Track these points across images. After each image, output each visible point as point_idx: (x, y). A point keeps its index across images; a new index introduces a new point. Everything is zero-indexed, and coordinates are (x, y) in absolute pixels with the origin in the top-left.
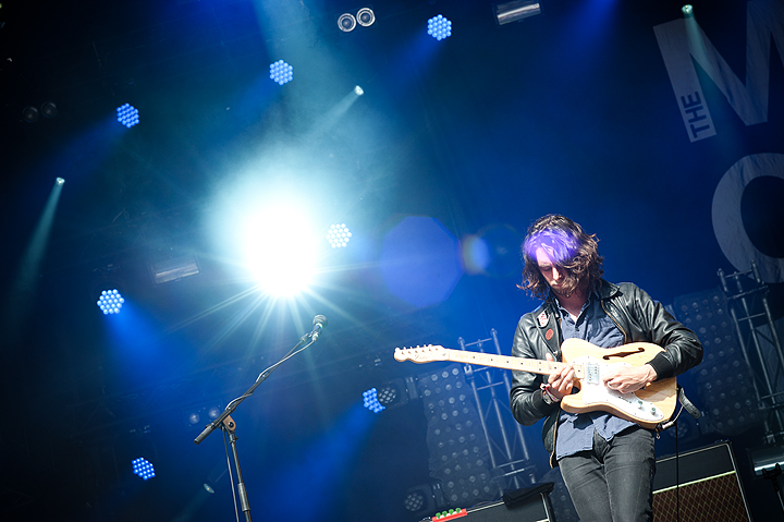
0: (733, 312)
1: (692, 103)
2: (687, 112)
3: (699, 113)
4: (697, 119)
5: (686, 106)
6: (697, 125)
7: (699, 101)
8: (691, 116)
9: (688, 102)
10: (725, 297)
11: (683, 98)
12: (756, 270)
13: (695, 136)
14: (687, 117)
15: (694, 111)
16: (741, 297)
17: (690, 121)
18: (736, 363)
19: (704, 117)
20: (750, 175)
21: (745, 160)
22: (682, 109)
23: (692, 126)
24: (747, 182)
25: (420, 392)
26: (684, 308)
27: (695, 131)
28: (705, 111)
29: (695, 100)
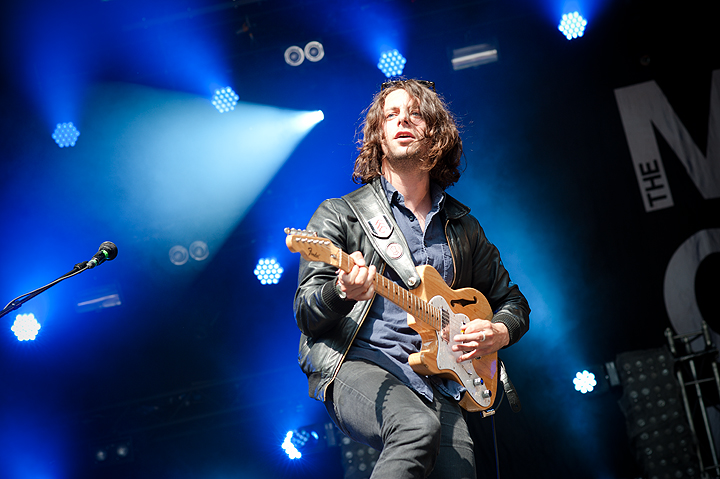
0: (679, 375)
1: (650, 172)
2: (645, 180)
3: (657, 182)
4: (654, 187)
5: (643, 173)
6: (654, 194)
7: (657, 170)
8: (648, 184)
9: (646, 169)
10: (671, 358)
11: (641, 166)
12: (706, 332)
13: (651, 205)
14: (644, 185)
15: (652, 179)
16: (689, 360)
17: (648, 189)
18: (680, 428)
19: (661, 186)
20: (706, 250)
21: (702, 234)
22: (640, 177)
23: (649, 196)
24: (702, 257)
25: (339, 440)
26: (627, 366)
27: (651, 200)
28: (663, 180)
29: (653, 167)
